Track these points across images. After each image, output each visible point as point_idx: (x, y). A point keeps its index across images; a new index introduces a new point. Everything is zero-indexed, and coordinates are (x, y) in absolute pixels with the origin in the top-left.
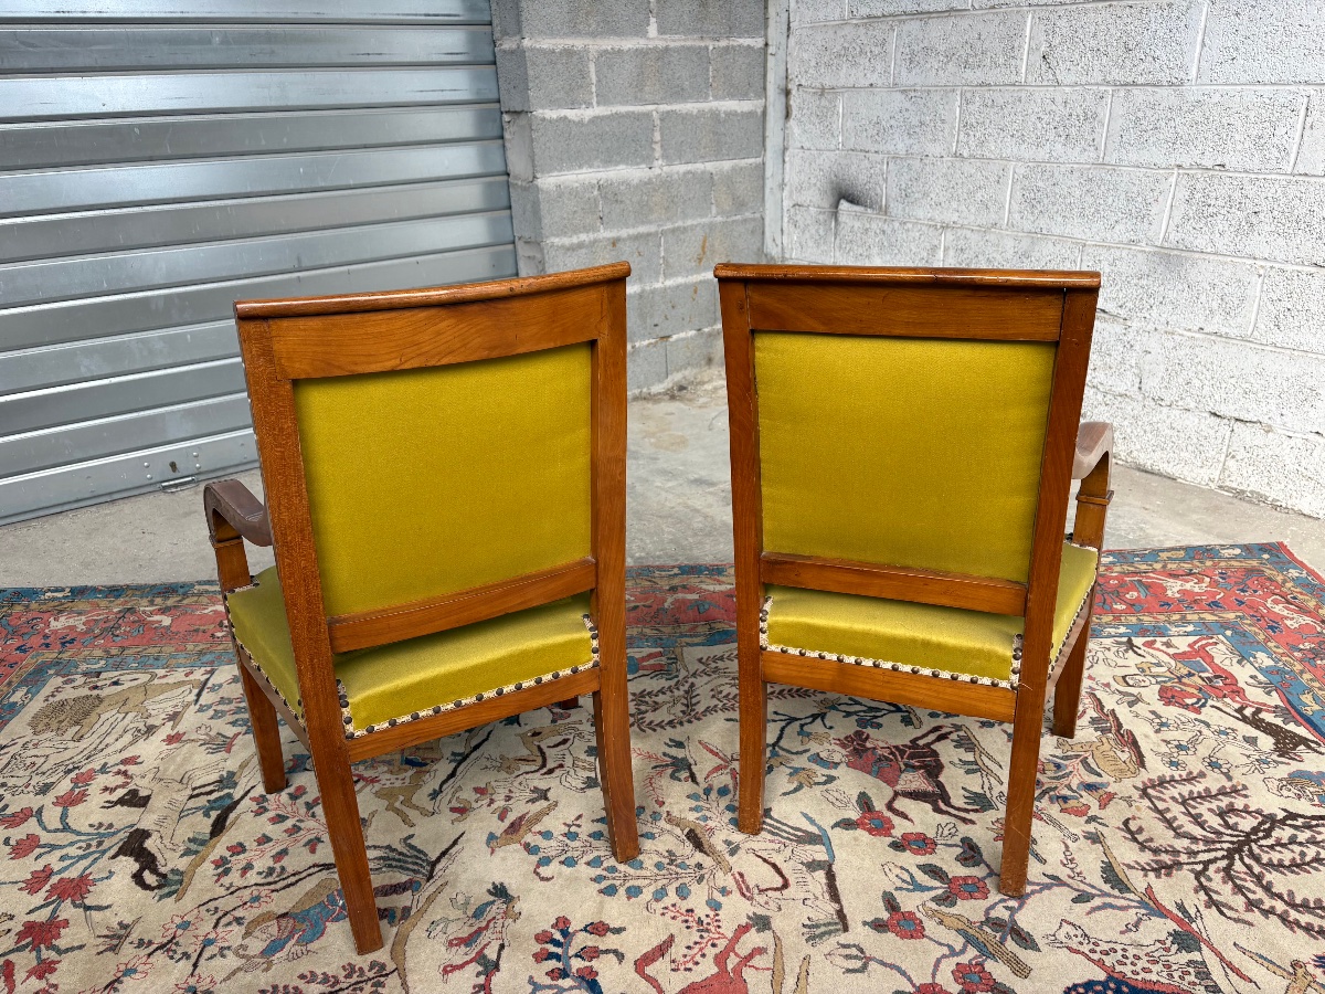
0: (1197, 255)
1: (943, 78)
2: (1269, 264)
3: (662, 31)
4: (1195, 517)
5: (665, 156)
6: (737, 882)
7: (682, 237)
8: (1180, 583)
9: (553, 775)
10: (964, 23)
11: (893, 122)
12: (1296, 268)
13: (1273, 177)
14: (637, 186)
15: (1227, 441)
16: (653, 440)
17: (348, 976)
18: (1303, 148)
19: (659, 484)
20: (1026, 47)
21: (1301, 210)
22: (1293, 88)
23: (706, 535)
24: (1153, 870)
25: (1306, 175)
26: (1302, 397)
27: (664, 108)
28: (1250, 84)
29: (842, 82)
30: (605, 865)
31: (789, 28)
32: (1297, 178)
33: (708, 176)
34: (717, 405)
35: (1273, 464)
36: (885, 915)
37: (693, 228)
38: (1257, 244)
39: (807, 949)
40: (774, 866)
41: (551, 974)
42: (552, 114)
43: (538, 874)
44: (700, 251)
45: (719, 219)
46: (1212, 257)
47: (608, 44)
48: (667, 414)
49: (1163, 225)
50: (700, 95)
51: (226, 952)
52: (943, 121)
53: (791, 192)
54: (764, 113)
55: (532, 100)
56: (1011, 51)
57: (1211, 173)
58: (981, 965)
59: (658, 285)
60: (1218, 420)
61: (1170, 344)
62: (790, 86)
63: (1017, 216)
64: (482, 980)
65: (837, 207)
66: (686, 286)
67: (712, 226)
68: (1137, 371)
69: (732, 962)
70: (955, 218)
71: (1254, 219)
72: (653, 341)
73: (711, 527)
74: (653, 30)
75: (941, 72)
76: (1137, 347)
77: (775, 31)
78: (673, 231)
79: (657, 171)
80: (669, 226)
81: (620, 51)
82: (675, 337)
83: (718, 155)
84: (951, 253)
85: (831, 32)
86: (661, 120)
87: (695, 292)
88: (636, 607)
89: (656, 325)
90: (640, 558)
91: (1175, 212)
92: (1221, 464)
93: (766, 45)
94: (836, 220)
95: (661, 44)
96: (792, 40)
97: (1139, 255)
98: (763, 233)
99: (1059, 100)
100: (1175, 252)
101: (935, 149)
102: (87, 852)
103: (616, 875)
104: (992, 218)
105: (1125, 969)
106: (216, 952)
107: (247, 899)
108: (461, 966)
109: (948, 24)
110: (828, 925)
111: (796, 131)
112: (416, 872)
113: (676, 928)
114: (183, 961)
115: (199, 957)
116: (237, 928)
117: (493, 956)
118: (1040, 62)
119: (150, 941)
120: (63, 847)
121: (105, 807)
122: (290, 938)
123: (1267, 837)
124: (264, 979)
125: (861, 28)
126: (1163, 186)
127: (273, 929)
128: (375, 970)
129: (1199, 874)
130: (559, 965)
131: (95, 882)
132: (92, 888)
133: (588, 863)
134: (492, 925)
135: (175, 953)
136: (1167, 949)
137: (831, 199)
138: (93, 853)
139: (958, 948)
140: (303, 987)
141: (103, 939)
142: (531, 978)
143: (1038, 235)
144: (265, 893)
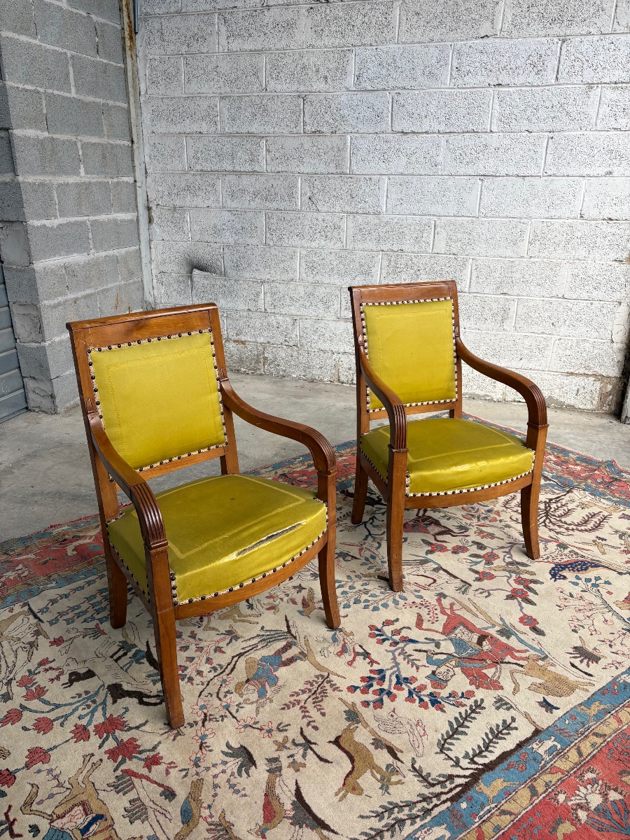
1: (253, 205)
3: (87, 173)
5: (95, 248)
6: (417, 586)
7: (107, 294)
10: (263, 179)
11: (224, 227)
13: (424, 254)
14: (83, 266)
17: (312, 685)
18: (435, 243)
20: (299, 192)
22: (428, 217)
25: (438, 253)
27: (92, 218)
28: (409, 214)
29: (188, 204)
30: (362, 601)
31: (146, 173)
32: (434, 255)
33: (115, 259)
37: (111, 289)
39: (467, 597)
40: (422, 575)
41: (391, 645)
42: (37, 223)
44: (116, 302)
45: (123, 282)
47: (62, 179)
50: (108, 210)
51: (240, 706)
52: (256, 227)
53: (158, 266)
54: (138, 220)
55: (27, 215)
56: (291, 196)
57: (397, 253)
58: (520, 577)
62: (151, 205)
63: (304, 275)
64: (368, 660)
65: (191, 273)
67: (120, 287)
69: (448, 612)
70: (269, 277)
71: (418, 273)
74: (82, 171)
75: (252, 202)
77: (139, 174)
78: (103, 291)
79: (92, 256)
80: (100, 288)
81: (68, 184)
83: (119, 246)
84: (269, 295)
85: (177, 178)
86: (92, 225)
91: (383, 271)
93: (135, 181)
94: (192, 280)
95: (87, 180)
96: (149, 179)
98: (143, 289)
99: (320, 219)
101: (254, 241)
102: (91, 708)
103: (371, 602)
104: (290, 276)
105: (557, 561)
106: (236, 708)
107: (219, 683)
108: (354, 659)
109: (253, 179)
110: (463, 586)
111: (158, 230)
112: (285, 638)
113: (416, 610)
114: (225, 720)
115: (231, 714)
116: (232, 695)
117: (361, 651)
118: (308, 200)
119: (195, 722)
120: (71, 714)
121: (66, 687)
122: (264, 686)
123: (551, 508)
124: (276, 705)
125: (198, 176)
126: (376, 259)
127: (251, 687)
128: (320, 678)
129: (545, 526)
130: (391, 641)
131: (121, 716)
132: (124, 719)
133: (355, 603)
134: (346, 641)
135: (216, 718)
136: (561, 551)
137: (187, 269)
138: (97, 707)
139: (509, 575)
140: (297, 698)
141: (167, 734)
142: (386, 650)
143: (317, 284)
144: (225, 677)
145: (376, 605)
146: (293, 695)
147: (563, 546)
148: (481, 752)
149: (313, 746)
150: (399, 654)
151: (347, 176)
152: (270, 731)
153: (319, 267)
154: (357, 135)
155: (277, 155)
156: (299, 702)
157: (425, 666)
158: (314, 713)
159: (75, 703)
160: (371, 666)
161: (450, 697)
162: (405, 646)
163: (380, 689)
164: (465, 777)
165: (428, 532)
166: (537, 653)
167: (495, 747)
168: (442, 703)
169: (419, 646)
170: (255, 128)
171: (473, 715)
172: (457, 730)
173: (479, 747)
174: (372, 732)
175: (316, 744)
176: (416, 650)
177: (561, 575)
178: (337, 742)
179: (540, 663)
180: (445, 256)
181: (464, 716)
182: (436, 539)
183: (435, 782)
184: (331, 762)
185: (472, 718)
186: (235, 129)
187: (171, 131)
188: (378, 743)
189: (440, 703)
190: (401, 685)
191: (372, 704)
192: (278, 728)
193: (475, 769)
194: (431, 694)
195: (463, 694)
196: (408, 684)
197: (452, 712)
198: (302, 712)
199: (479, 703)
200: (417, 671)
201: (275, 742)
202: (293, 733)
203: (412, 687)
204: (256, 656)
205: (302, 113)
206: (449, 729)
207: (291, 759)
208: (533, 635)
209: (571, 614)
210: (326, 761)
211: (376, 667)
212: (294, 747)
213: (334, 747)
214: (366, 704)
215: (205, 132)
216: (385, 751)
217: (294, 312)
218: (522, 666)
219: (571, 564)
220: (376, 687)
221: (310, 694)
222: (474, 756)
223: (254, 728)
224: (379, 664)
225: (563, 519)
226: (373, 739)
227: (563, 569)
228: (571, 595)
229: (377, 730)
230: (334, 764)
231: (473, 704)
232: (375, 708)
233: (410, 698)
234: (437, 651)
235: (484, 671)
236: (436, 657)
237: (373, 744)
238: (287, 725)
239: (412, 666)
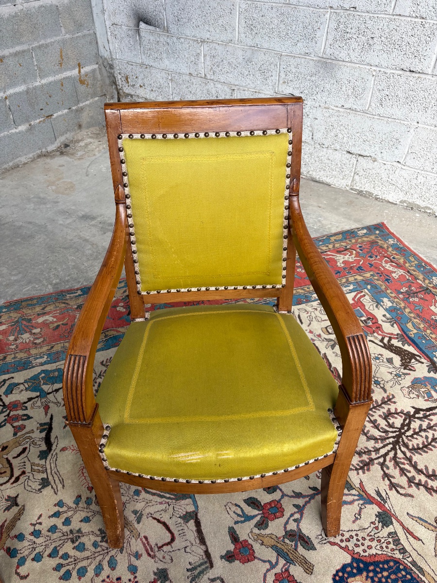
0: (341, 63)
2: (378, 69)
4: (342, 209)
6: (144, 544)
7: (46, 50)
8: (342, 256)
9: (19, 482)
12: (392, 71)
13: (383, 16)
14: (8, 19)
15: (354, 166)
16: (54, 188)
19: (61, 222)
21: (396, 37)
23: (95, 259)
24: (362, 468)
25: (400, 15)
26: (392, 143)
30: (61, 553)
32: (395, 17)
33: (55, 8)
34: (89, 156)
35: (376, 178)
36: (231, 547)
37: (52, 44)
38: (372, 57)
40: (164, 524)
43: (17, 574)
44: (60, 59)
45: (68, 36)
46: (349, 64)
48: (60, 166)
49: (322, 45)
53: (109, 16)
57: (349, 12)
58: (288, 570)
59: (37, 84)
60: (351, 155)
61: (327, 115)
63: (243, 35)
65: (138, 27)
66: (55, 82)
67: (64, 42)
68: (311, 129)
70: (208, 36)
71: (371, 42)
72: (42, 119)
73: (97, 252)
76: (310, 116)
78: (40, 47)
79: (20, 7)
80: (36, 44)
82: (55, 115)
84: (208, 58)
87: (62, 85)
88: (58, 326)
89: (42, 109)
90: (56, 284)
91: (330, 37)
92: (352, 178)
94: (139, 35)
97: (311, 62)
98: (97, 43)
100: (330, 61)
103: (69, 560)
104: (229, 36)
105: (359, 550)
110: (201, 564)
123: (409, 429)
126: (322, 19)
129: (382, 465)
133: (50, 556)
136: (377, 528)
137: (134, 21)
139: (274, 561)
143: (255, 48)
145: (71, 568)
147: (385, 518)
153: (259, 26)
180: (409, 19)
217: (233, 81)
219: (376, 564)
225: (416, 458)
227: (359, 572)
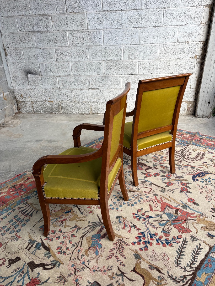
0: (110, 76)
1: (49, 45)
2: (122, 75)
6: (145, 192)
10: (52, 34)
11: (38, 55)
12: (126, 75)
13: (120, 61)
16: (13, 137)
17: (117, 245)
18: (124, 56)
19: (29, 144)
20: (68, 39)
21: (126, 66)
22: (120, 46)
24: (180, 162)
25: (125, 60)
26: (132, 96)
28: (113, 45)
29: (21, 46)
30: (126, 203)
31: (1, 34)
34: (17, 125)
38: (120, 72)
39: (165, 194)
40: (146, 188)
41: (143, 220)
43: (119, 211)
46: (113, 76)
48: (7, 130)
49: (103, 71)
51: (89, 261)
52: (52, 55)
53: (12, 73)
56: (65, 40)
57: (110, 61)
58: (182, 183)
61: (109, 92)
62: (5, 48)
63: (74, 73)
64: (136, 229)
65: (27, 76)
68: (104, 98)
69: (160, 201)
70: (59, 74)
71: (118, 68)
75: (49, 44)
76: (103, 93)
84: (60, 82)
85: (15, 35)
91: (105, 69)
94: (28, 78)
96: (3, 37)
97: (100, 77)
98: (7, 84)
99: (78, 49)
100: (106, 76)
101: (51, 60)
102: (22, 276)
103: (130, 203)
104: (68, 73)
105: (193, 174)
106: (88, 263)
107: (77, 252)
108: (130, 230)
109: (48, 34)
110: (163, 190)
111: (10, 59)
112: (100, 225)
113: (148, 203)
114: (84, 269)
115: (86, 266)
116: (84, 257)
117: (132, 225)
118: (72, 42)
119: (71, 273)
120: (14, 281)
121: (8, 268)
122: (97, 250)
123: (183, 153)
124: (104, 258)
125: (24, 34)
126: (102, 64)
127: (91, 251)
128: (119, 241)
129: (184, 160)
130: (142, 219)
131: (37, 277)
132: (39, 279)
133: (124, 204)
134: (125, 222)
135: (80, 270)
136: (193, 169)
137: (25, 74)
138: (25, 275)
139: (178, 182)
140: (112, 252)
141: (60, 282)
142: (142, 223)
143: (79, 76)
144: (79, 249)
145: (132, 203)
146: (110, 252)
147: (193, 167)
148: (193, 262)
149: (125, 274)
150: (148, 224)
151: (87, 31)
152: (105, 271)
153: (79, 69)
154: (89, 13)
155: (57, 23)
156: (113, 254)
157: (159, 227)
158: (121, 258)
159: (14, 275)
160: (138, 231)
161: (173, 239)
162: (149, 220)
163: (145, 241)
164: (190, 275)
165: (142, 169)
166: (199, 213)
167: (197, 259)
168: (171, 243)
169: (154, 219)
170: (46, 12)
171: (184, 246)
172: (180, 254)
173: (191, 260)
174: (148, 262)
175: (126, 273)
176: (154, 221)
177: (196, 179)
178: (134, 270)
179: (202, 217)
180: (128, 61)
181: (181, 247)
182: (146, 172)
183: (179, 280)
184: (135, 281)
185: (184, 247)
186: (37, 13)
187: (10, 15)
188: (152, 267)
189: (170, 243)
190: (153, 238)
191: (143, 249)
192: (108, 269)
193: (193, 271)
194: (165, 240)
195: (177, 237)
196: (155, 237)
197: (176, 246)
198: (116, 258)
199: (185, 240)
200: (157, 230)
201: (109, 276)
202: (115, 270)
203: (157, 237)
204: (90, 236)
205: (65, 4)
206: (177, 254)
207: (118, 283)
208: (195, 206)
209: (205, 195)
210: (133, 281)
211: (140, 231)
212: (117, 277)
213: (134, 273)
214: (141, 249)
215: (24, 14)
216: (155, 270)
217: (72, 88)
218: (195, 220)
219: (198, 174)
220: (143, 241)
221: (117, 249)
222: (191, 265)
223: (98, 271)
224: (141, 230)
225: (189, 157)
226: (149, 266)
227: (196, 177)
228: (203, 187)
229: (149, 261)
230: (136, 281)
231: (183, 241)
232: (145, 250)
233: (158, 243)
234: (162, 220)
235: (182, 225)
236: (162, 222)
237: (149, 268)
238: (112, 267)
239: (154, 228)
